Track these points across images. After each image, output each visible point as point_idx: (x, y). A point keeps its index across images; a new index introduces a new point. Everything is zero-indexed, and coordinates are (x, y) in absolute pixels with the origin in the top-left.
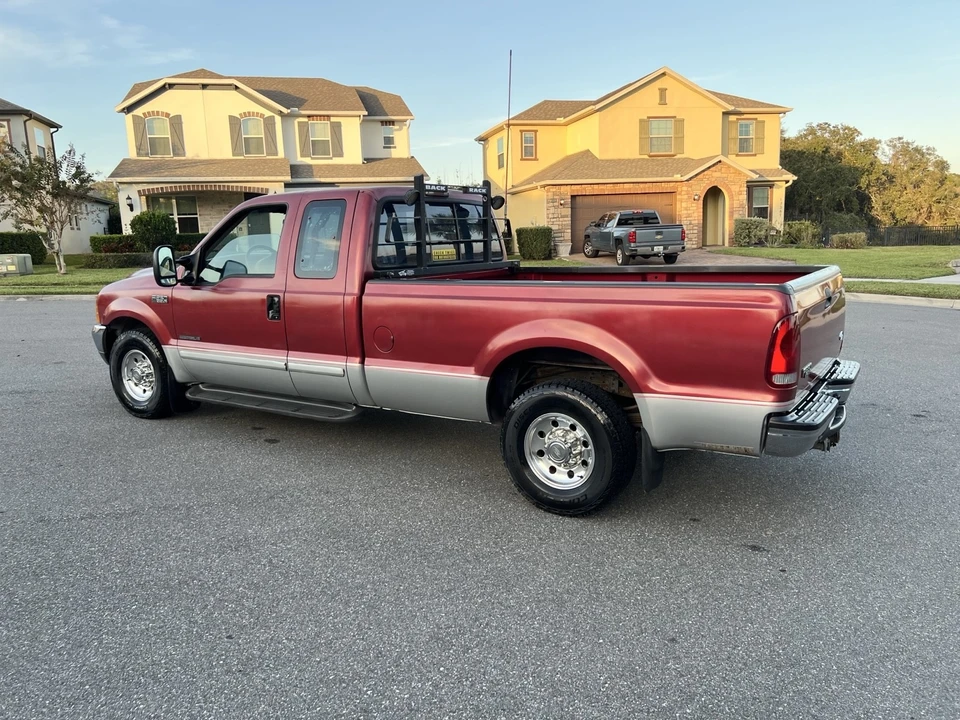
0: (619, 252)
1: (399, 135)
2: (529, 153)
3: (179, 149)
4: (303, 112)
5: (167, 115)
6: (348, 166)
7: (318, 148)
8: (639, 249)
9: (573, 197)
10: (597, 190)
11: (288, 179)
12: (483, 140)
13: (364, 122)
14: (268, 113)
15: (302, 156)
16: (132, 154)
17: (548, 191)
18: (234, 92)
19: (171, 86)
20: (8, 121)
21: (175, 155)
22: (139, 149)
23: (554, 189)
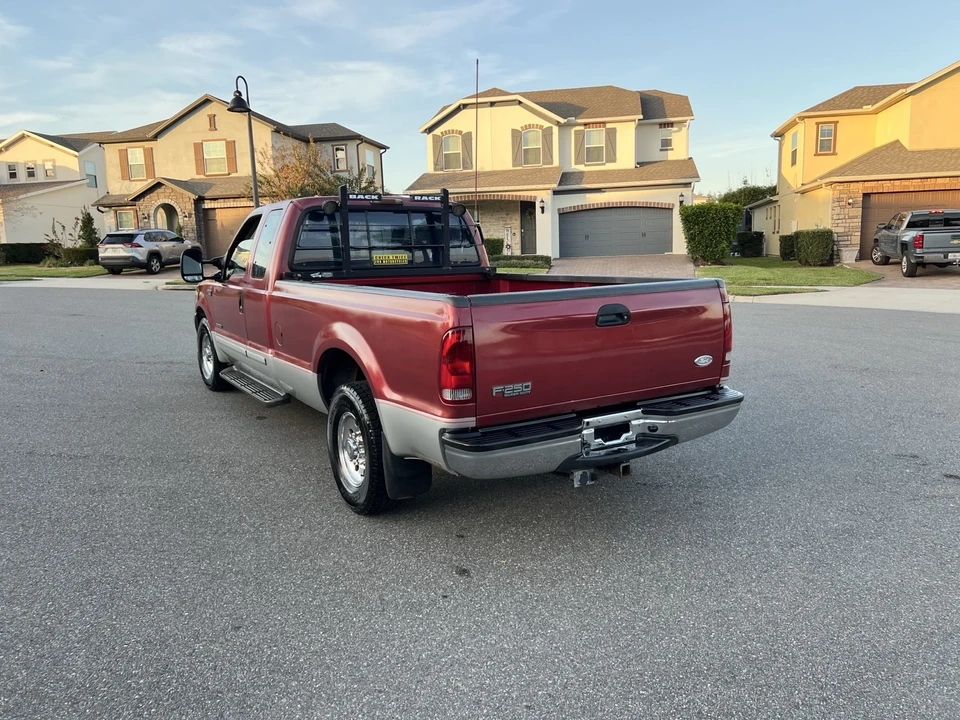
0: (905, 259)
1: (678, 137)
2: (826, 146)
3: (467, 163)
4: (579, 121)
5: (460, 133)
6: (619, 171)
7: (592, 155)
8: (926, 256)
9: (866, 196)
10: (898, 186)
11: (555, 186)
12: (779, 135)
13: (640, 125)
14: (546, 124)
15: (576, 164)
16: (430, 169)
17: (834, 190)
18: (518, 107)
19: (465, 106)
20: (346, 145)
21: (464, 168)
22: (436, 164)
23: (840, 187)
